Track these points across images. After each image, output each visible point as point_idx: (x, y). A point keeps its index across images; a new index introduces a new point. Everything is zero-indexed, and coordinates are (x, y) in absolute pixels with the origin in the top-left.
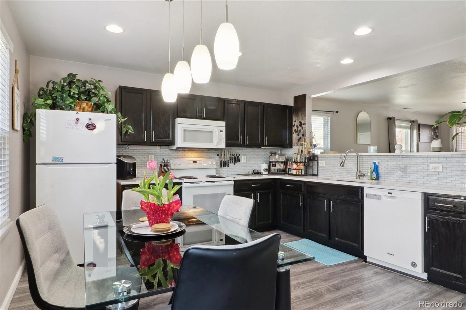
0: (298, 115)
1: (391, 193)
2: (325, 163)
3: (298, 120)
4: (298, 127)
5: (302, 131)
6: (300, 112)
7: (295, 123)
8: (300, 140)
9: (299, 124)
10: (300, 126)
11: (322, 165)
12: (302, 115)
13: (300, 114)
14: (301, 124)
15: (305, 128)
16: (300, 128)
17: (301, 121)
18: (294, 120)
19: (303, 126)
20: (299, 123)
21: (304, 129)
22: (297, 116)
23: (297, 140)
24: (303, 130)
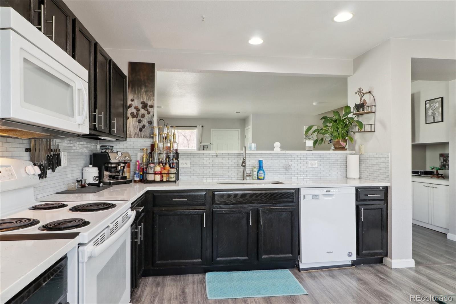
0: (139, 92)
1: (329, 191)
2: (190, 163)
3: (138, 98)
4: (138, 110)
5: (147, 116)
6: (143, 87)
7: (133, 103)
8: (143, 129)
9: (140, 106)
10: (142, 108)
11: (184, 166)
12: (148, 93)
13: (143, 90)
14: (145, 106)
15: (153, 112)
16: (142, 111)
17: (145, 101)
18: (130, 97)
19: (150, 109)
20: (142, 103)
21: (151, 114)
22: (136, 92)
23: (137, 130)
24: (149, 116)
